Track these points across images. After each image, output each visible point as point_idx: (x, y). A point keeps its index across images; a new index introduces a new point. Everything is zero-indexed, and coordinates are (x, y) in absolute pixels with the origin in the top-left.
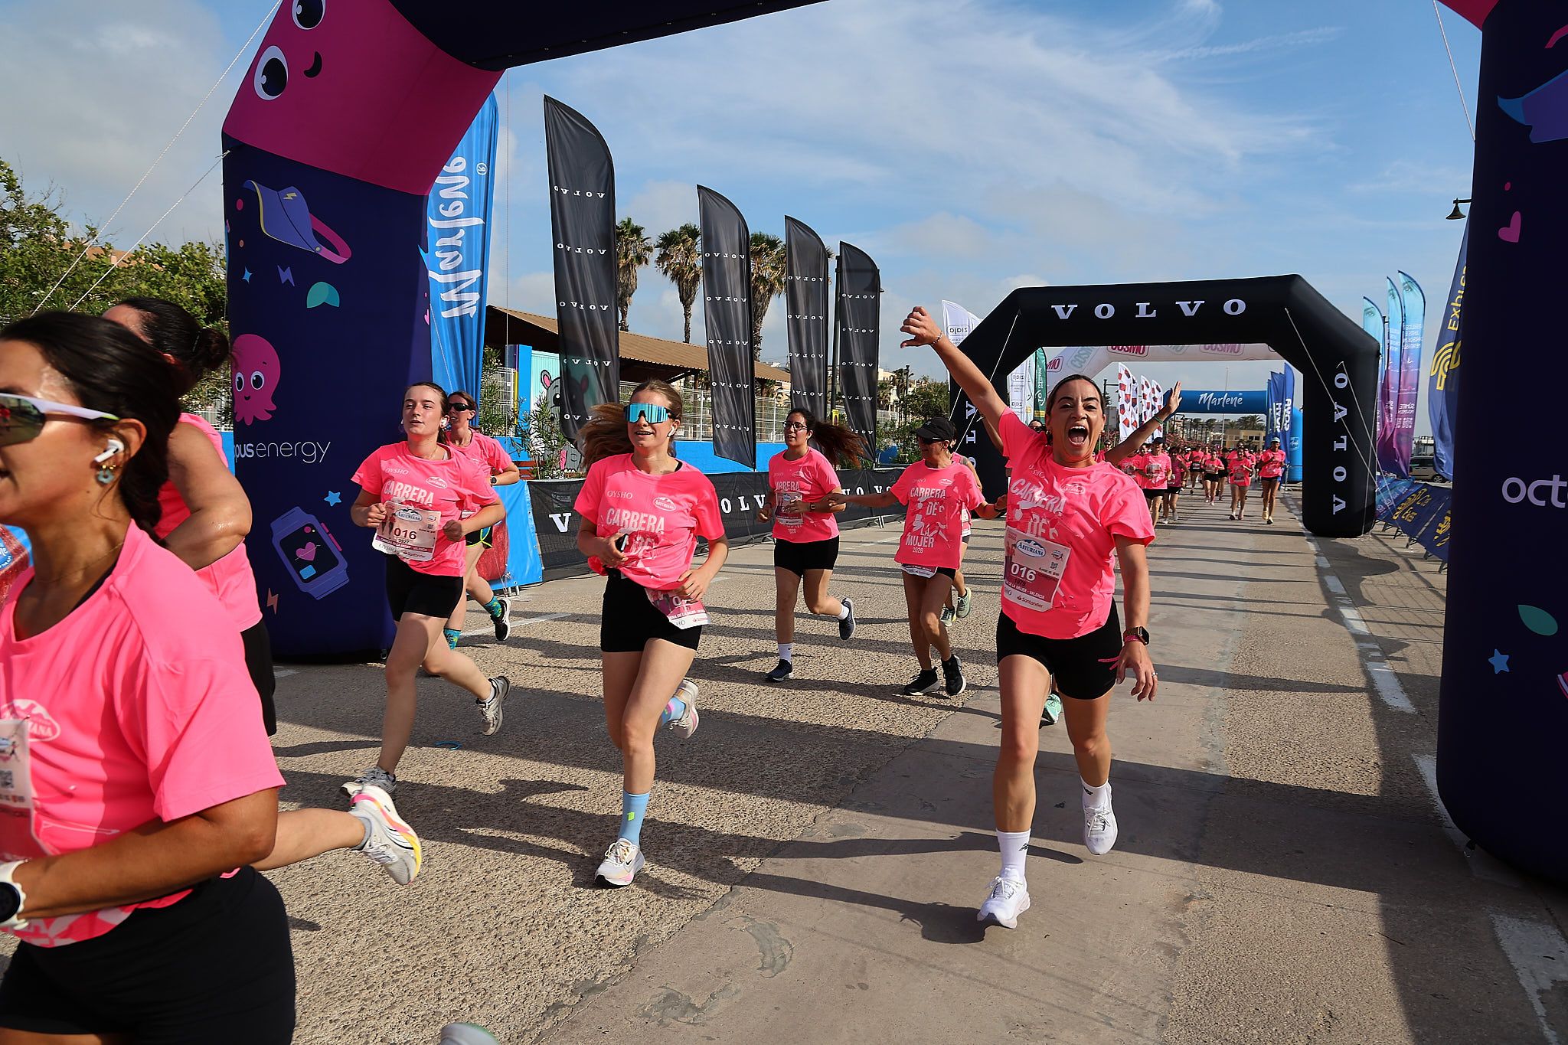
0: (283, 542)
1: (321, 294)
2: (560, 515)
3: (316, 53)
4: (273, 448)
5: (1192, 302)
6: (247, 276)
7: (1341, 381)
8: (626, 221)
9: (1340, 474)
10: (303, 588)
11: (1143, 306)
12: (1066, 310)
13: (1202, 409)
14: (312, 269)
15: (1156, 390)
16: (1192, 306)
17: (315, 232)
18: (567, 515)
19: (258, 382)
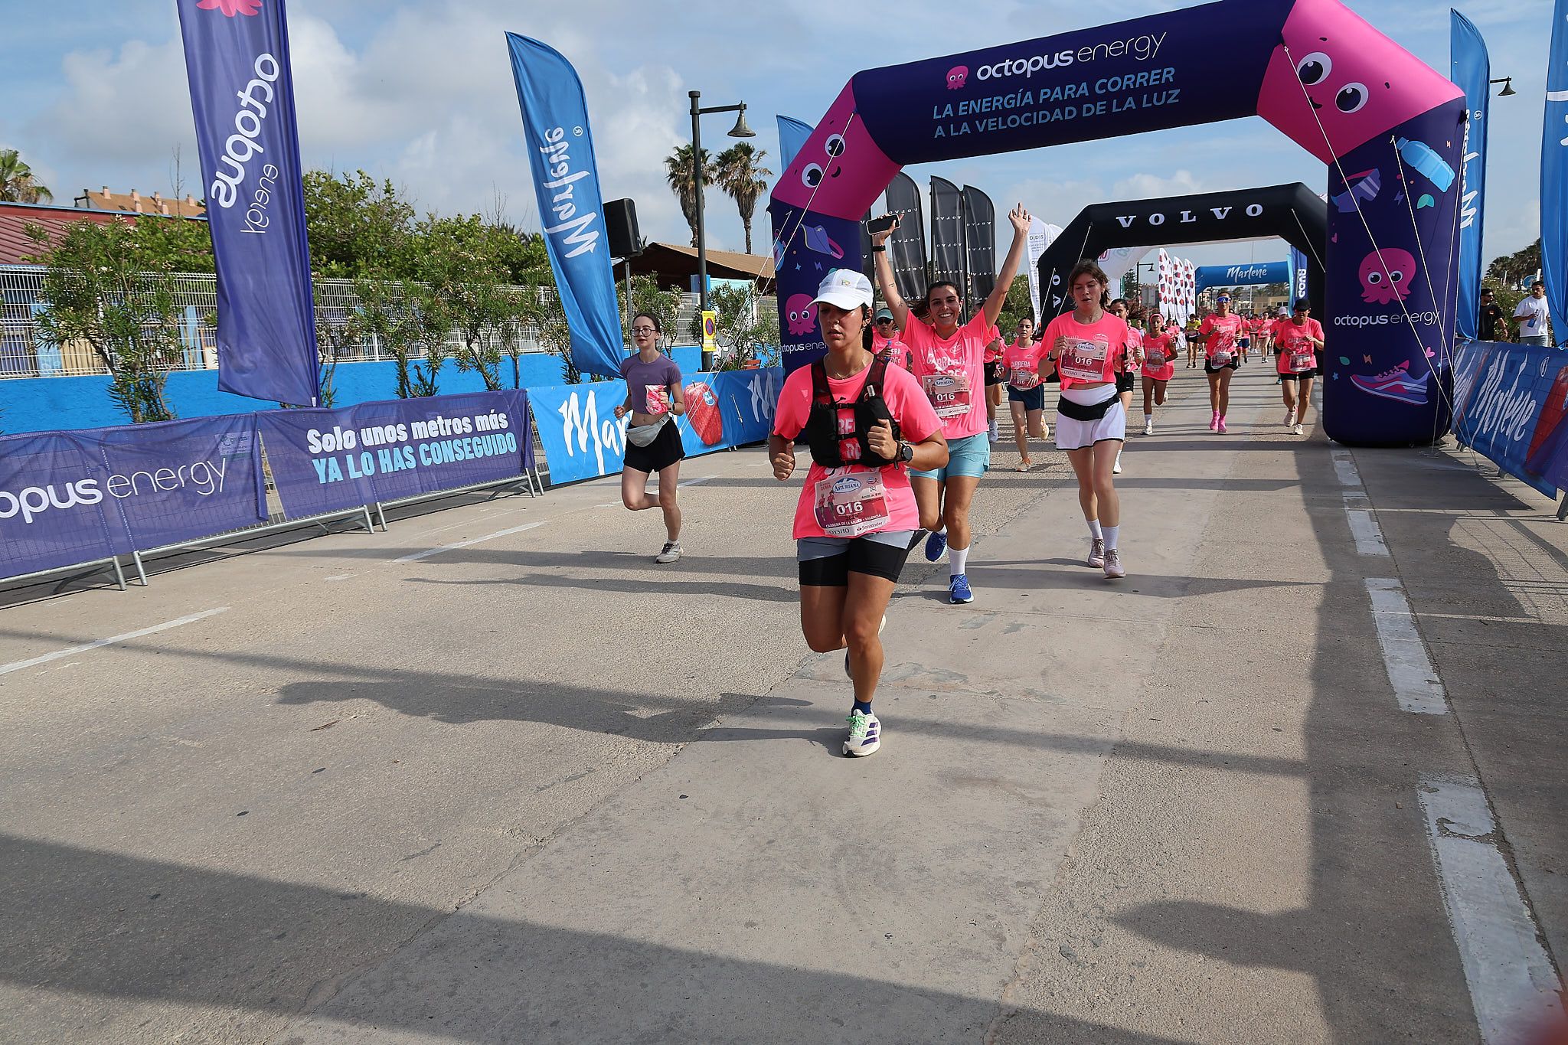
3: (838, 167)
6: (798, 267)
13: (1230, 281)
15: (1189, 269)
17: (830, 246)
19: (806, 315)
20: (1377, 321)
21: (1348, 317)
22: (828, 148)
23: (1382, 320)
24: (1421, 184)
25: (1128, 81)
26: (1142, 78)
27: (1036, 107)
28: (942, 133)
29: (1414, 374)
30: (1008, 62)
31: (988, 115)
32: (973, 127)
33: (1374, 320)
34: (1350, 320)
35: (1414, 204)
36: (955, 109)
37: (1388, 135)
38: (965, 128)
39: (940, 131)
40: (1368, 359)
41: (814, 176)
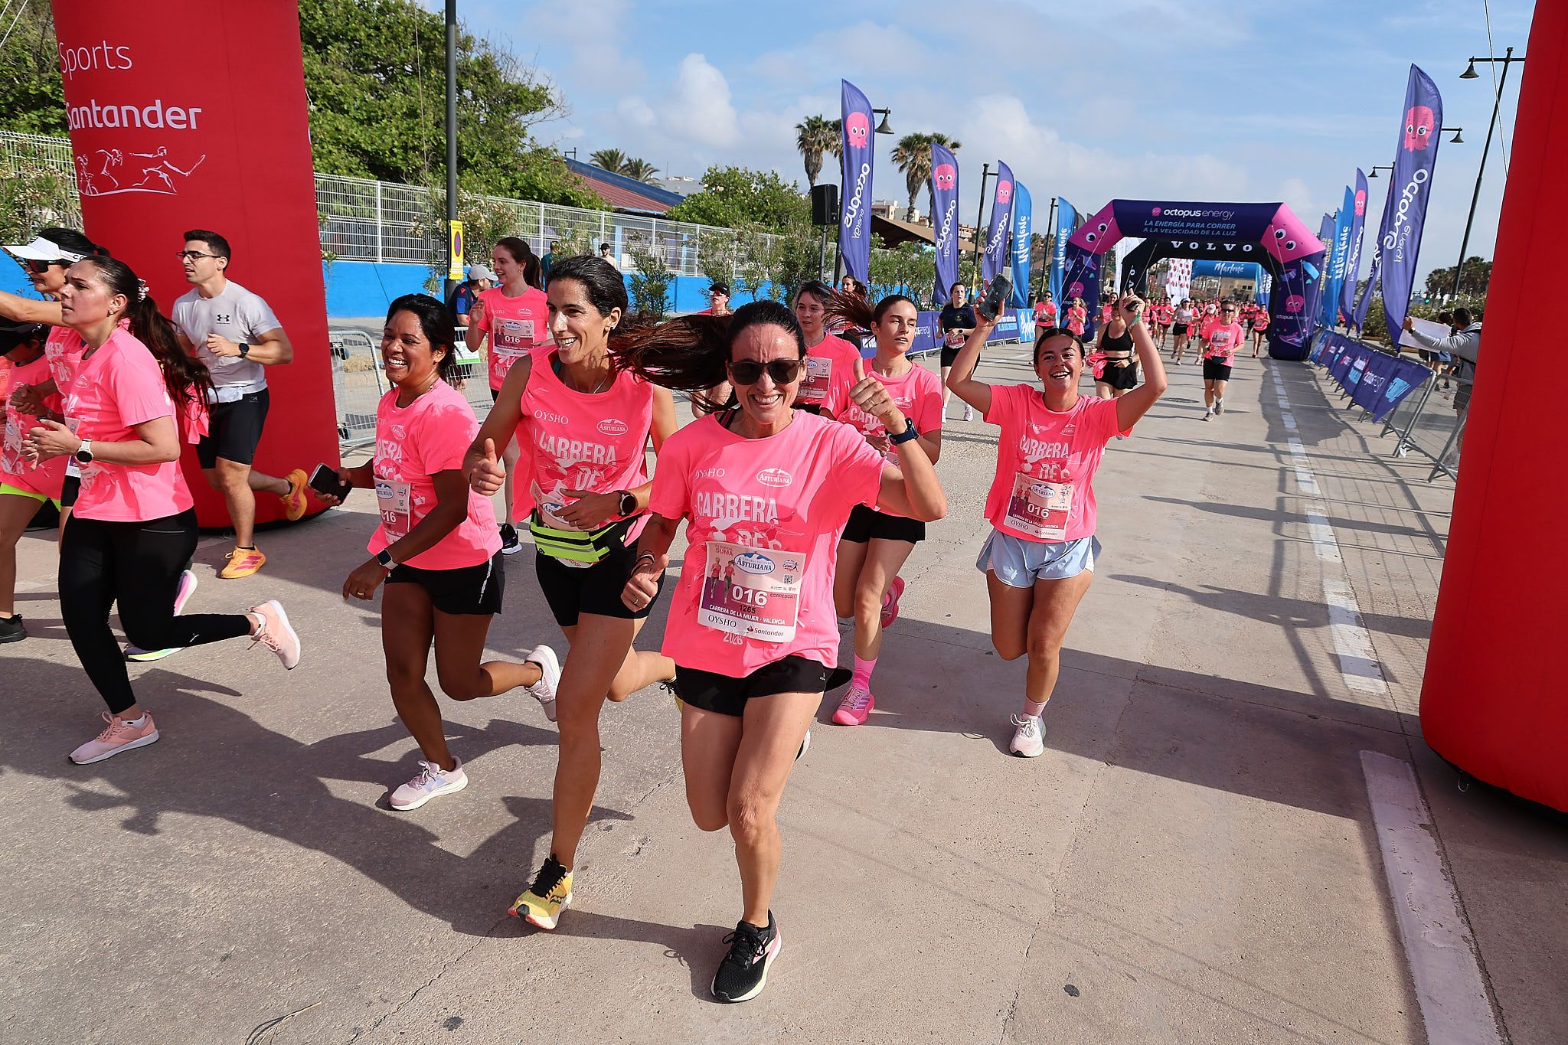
1: (1092, 276)
8: (819, 116)
11: (1210, 245)
12: (1177, 244)
20: (1289, 318)
22: (1099, 228)
23: (1291, 318)
24: (1308, 276)
25: (1219, 226)
26: (1224, 226)
27: (1185, 228)
29: (1299, 336)
30: (1176, 210)
31: (1166, 228)
32: (1159, 230)
33: (1287, 317)
35: (1305, 281)
36: (1154, 224)
37: (1301, 258)
38: (1156, 230)
39: (1146, 230)
40: (1283, 329)
41: (1092, 238)
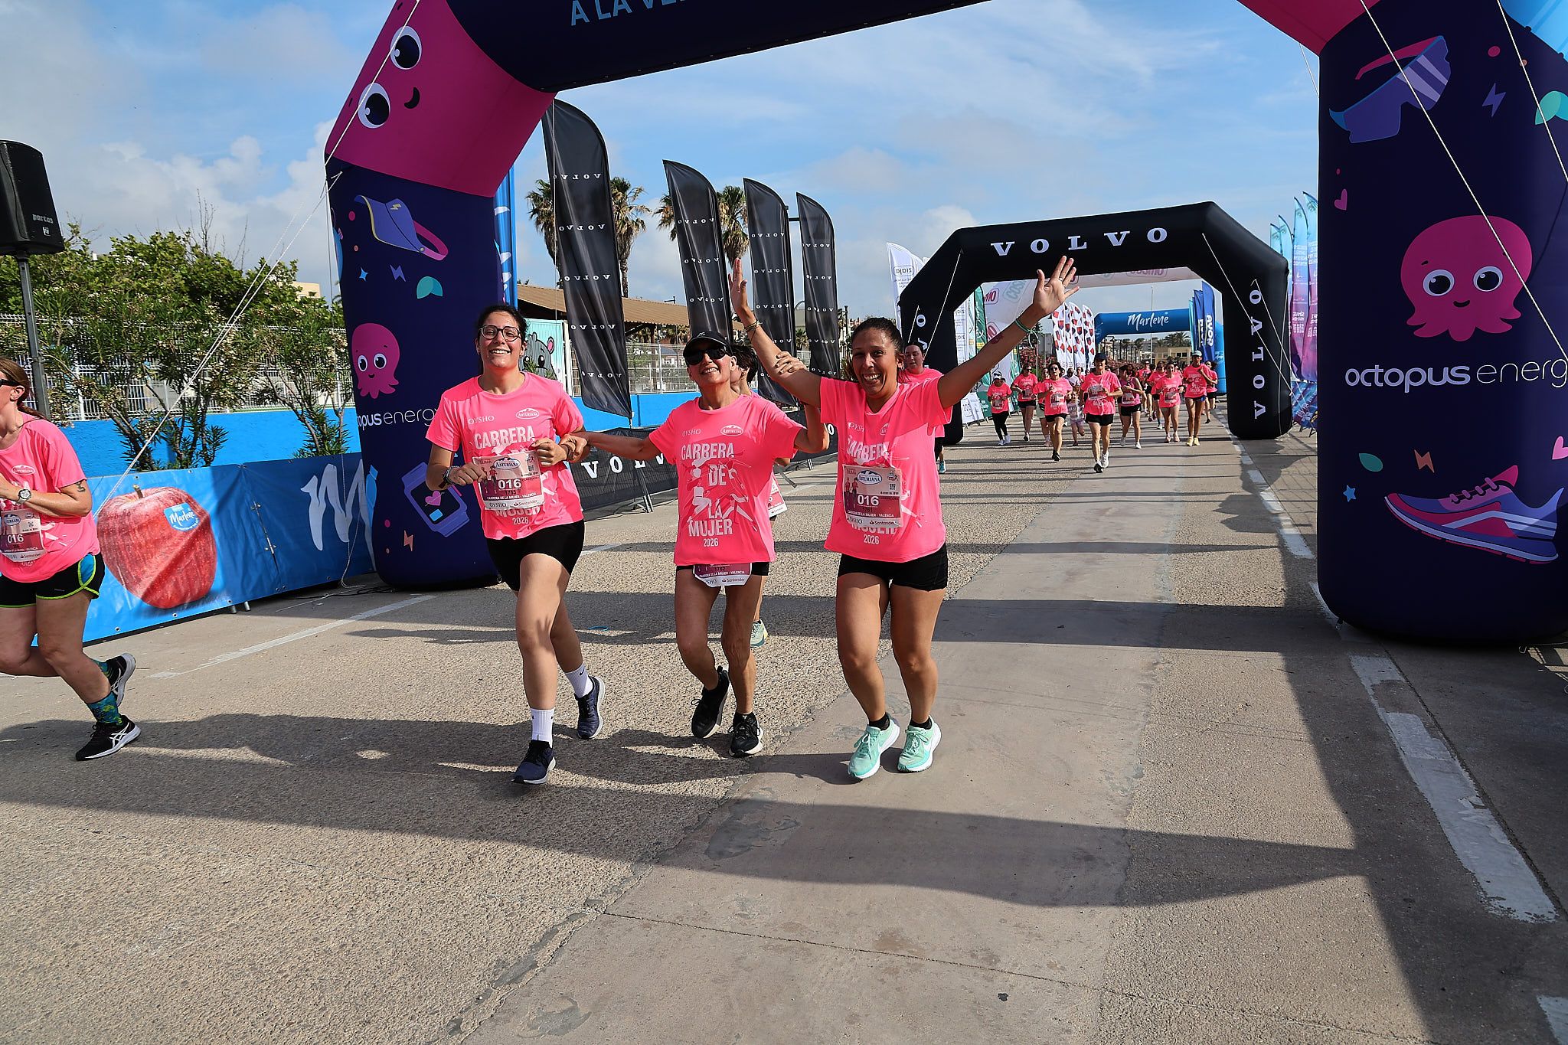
0: (413, 493)
1: (427, 287)
2: (589, 463)
3: (415, 89)
4: (398, 416)
5: (1119, 233)
6: (364, 275)
7: (1255, 297)
9: (1259, 382)
10: (434, 528)
11: (1074, 239)
12: (1004, 247)
13: (1131, 330)
14: (419, 266)
15: (1087, 315)
16: (1118, 237)
17: (418, 235)
18: (595, 463)
19: (380, 362)
20: (1446, 379)
21: (1377, 370)
23: (1456, 375)
28: (583, 15)
29: (1529, 496)
33: (1438, 376)
34: (1381, 376)
35: (1527, 116)
38: (622, 2)
39: (578, 12)
40: (1424, 461)
